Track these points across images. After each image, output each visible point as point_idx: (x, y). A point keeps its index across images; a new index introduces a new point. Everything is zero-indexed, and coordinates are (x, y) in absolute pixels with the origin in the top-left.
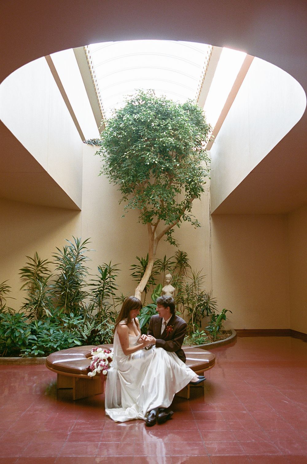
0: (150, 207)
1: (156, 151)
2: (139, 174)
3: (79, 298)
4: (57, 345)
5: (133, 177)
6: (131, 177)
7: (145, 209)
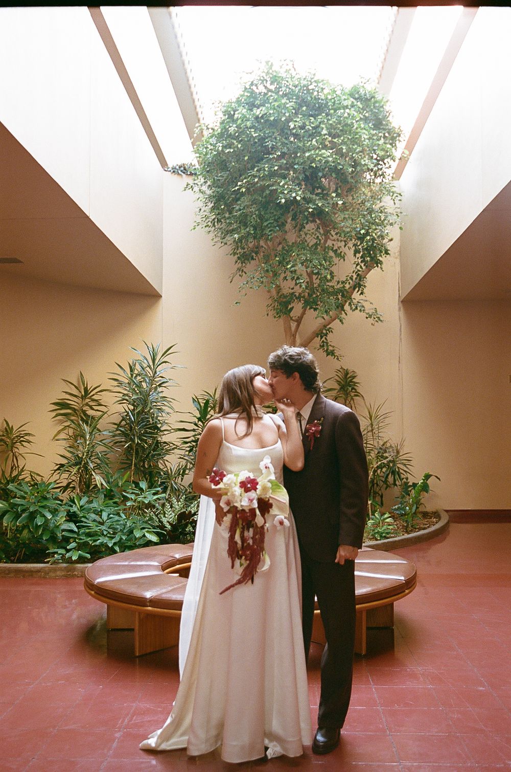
0: (287, 287)
1: (297, 178)
2: (265, 224)
3: (160, 455)
4: (113, 541)
5: (255, 229)
6: (252, 229)
7: (278, 287)
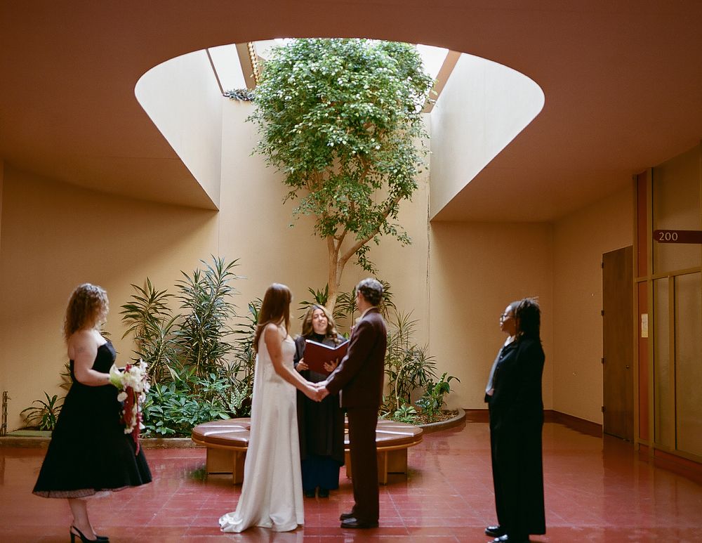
0: (332, 211)
1: (343, 123)
2: (316, 160)
3: (217, 354)
4: (193, 420)
6: (305, 163)
7: (325, 214)
